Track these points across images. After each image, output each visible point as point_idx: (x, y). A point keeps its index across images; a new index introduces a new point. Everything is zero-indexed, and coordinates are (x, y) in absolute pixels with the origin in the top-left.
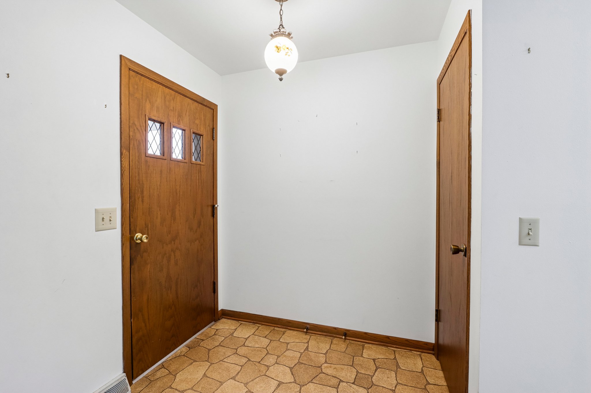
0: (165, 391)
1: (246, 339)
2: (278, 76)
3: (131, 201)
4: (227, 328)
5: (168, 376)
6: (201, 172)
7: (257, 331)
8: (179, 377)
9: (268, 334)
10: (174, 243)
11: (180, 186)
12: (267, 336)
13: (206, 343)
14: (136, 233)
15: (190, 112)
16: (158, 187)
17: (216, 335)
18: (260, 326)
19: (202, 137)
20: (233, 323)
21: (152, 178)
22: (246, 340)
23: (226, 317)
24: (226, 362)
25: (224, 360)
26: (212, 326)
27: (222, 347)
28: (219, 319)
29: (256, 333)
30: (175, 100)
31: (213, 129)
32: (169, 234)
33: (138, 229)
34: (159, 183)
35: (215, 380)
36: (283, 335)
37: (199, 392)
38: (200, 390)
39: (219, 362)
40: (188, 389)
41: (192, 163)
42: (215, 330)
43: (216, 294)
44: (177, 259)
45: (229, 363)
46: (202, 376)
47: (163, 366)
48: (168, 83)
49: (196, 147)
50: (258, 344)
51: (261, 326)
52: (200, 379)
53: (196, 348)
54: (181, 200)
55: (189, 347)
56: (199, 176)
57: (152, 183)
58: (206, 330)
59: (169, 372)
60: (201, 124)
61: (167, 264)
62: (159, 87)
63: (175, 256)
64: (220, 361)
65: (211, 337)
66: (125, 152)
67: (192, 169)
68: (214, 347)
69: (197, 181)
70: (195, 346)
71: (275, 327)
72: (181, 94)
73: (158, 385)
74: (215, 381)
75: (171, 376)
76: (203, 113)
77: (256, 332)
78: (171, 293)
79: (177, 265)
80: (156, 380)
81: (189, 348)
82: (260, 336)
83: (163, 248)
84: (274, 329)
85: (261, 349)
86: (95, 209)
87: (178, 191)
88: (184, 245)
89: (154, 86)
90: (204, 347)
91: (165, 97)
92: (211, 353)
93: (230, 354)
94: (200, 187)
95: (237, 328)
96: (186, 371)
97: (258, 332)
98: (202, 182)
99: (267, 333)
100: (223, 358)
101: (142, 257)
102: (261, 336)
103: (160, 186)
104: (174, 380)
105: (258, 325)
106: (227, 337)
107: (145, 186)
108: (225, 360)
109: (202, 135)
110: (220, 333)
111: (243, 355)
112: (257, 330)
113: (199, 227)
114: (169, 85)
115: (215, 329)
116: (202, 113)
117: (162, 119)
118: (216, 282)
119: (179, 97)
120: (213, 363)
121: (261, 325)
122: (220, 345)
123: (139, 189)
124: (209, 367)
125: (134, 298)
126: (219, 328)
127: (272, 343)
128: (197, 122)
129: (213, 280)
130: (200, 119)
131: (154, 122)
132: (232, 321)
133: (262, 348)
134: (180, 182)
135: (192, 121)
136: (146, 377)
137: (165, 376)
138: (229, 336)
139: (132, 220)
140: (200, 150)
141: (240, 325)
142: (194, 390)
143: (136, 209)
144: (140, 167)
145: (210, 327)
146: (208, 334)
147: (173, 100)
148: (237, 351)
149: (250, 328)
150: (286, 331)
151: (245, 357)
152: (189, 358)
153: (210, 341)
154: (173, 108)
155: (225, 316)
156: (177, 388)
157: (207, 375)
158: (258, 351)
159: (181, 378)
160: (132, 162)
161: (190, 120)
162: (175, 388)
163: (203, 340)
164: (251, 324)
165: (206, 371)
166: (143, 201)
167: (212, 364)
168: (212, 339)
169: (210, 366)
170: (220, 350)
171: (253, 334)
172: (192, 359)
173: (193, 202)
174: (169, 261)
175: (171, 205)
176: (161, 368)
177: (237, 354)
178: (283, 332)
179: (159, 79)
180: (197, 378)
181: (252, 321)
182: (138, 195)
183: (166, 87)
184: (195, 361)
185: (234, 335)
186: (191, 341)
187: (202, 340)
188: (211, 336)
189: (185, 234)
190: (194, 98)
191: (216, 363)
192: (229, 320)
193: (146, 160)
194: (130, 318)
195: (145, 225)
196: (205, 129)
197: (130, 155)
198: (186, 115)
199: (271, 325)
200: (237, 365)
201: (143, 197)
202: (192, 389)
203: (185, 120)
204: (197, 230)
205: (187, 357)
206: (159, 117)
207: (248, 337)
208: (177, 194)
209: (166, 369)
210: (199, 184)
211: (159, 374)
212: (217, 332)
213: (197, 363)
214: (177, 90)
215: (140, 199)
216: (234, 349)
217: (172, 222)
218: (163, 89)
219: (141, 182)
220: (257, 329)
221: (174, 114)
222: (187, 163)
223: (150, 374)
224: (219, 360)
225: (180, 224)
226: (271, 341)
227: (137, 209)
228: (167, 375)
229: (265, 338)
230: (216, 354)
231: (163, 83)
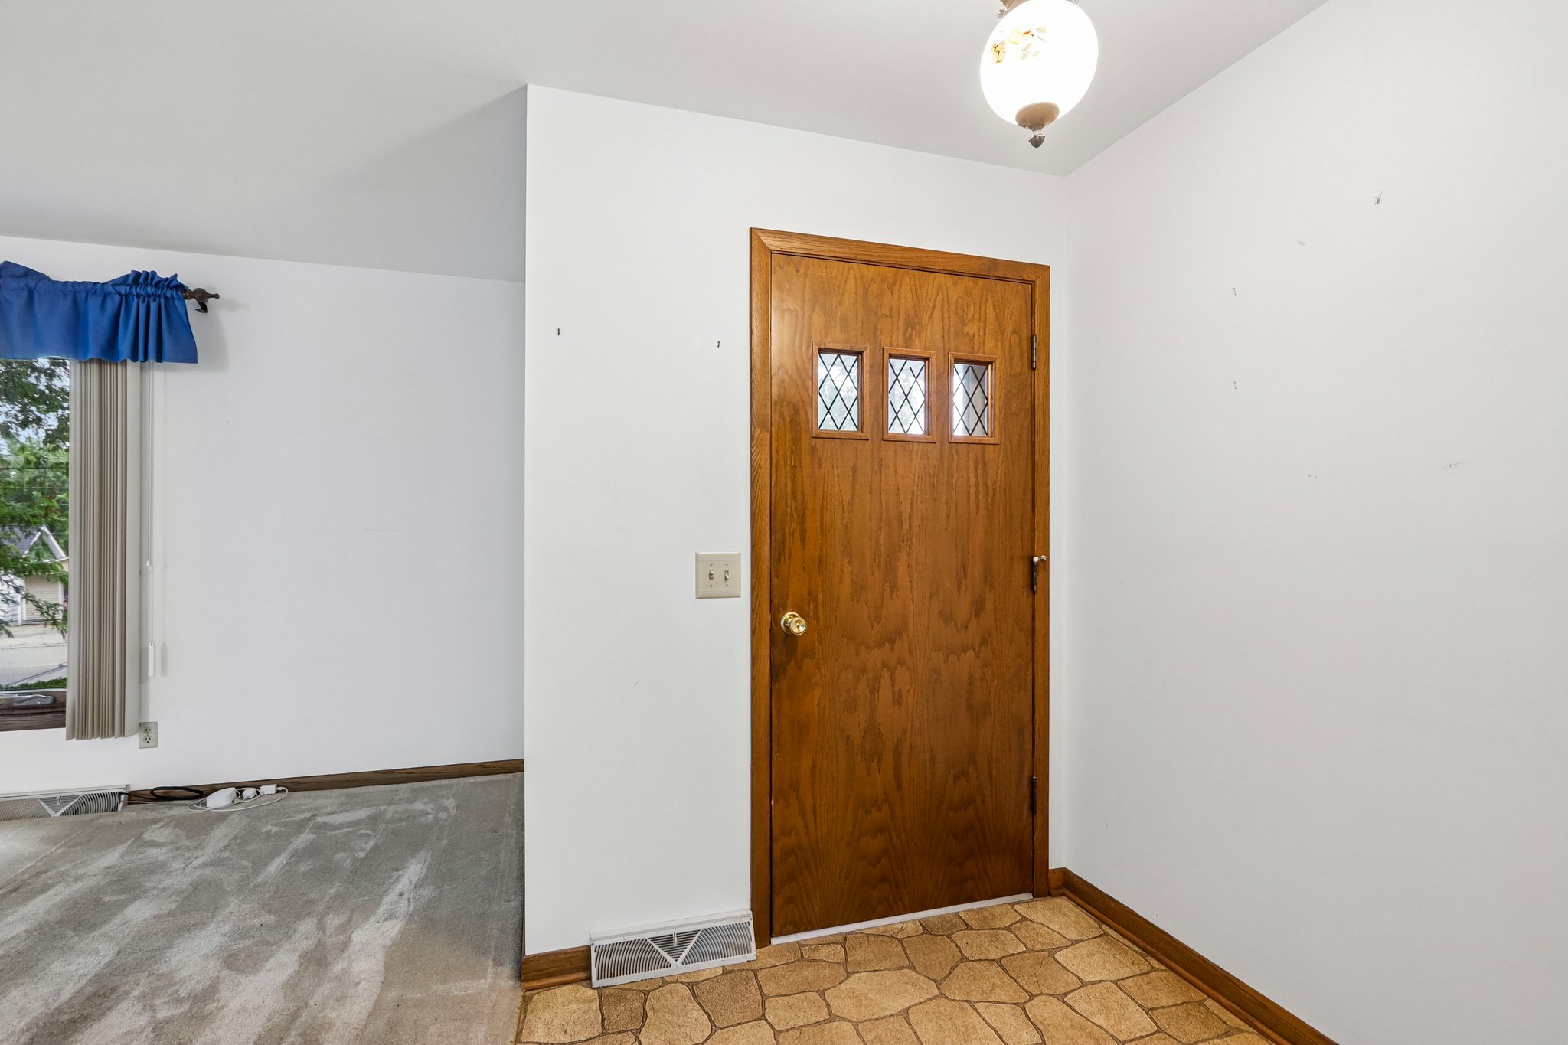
0: (808, 994)
1: (1084, 984)
2: (1029, 134)
3: (773, 538)
4: (1055, 927)
5: (837, 966)
6: (984, 464)
7: (1135, 979)
8: (853, 982)
9: (1168, 1007)
10: (892, 649)
11: (912, 504)
12: (1157, 1009)
13: (970, 939)
14: (785, 611)
15: (946, 306)
16: (845, 506)
17: (1011, 931)
18: (1158, 970)
19: (992, 367)
20: (1082, 923)
21: (829, 487)
22: (1079, 988)
23: (1073, 896)
24: (979, 1014)
25: (976, 1005)
26: (1020, 903)
27: (1000, 969)
28: (1050, 895)
29: (1129, 982)
30: (896, 288)
31: (1032, 339)
32: (876, 623)
33: (790, 603)
34: (847, 498)
35: (918, 1038)
36: (1217, 1037)
37: (863, 1041)
38: (868, 1037)
39: (962, 1001)
40: (849, 1021)
41: (953, 441)
42: (1019, 918)
43: (1038, 814)
44: (900, 691)
45: (984, 1020)
46: (897, 1011)
47: (843, 941)
48: (874, 254)
49: (970, 399)
50: (1107, 1018)
51: (1162, 970)
52: (889, 1014)
53: (939, 937)
54: (914, 540)
55: (926, 927)
56: (976, 476)
57: (829, 498)
58: (995, 907)
59: (846, 959)
60: (985, 331)
61: (868, 696)
62: (849, 269)
63: (893, 680)
64: (967, 1001)
65: (992, 929)
66: (760, 434)
67: (953, 460)
68: (982, 957)
69: (972, 490)
70: (940, 931)
71: (1209, 996)
72: (917, 268)
73: (806, 974)
74: (915, 1039)
75: (842, 971)
76: (993, 302)
77: (1131, 979)
78: (879, 771)
79: (900, 703)
80: (810, 961)
81: (924, 929)
82: (1133, 999)
83: (857, 655)
84: (1200, 1003)
85: (1106, 1035)
86: (696, 554)
87: (906, 516)
88: (924, 657)
89: (835, 271)
90: (957, 946)
91: (866, 290)
92: (962, 968)
93: (1004, 998)
94: (981, 505)
95: (1081, 941)
96: (877, 977)
97: (1136, 983)
98: (991, 491)
99: (1166, 1000)
100: (979, 998)
101: (800, 668)
102: (1136, 998)
103: (851, 504)
104: (840, 983)
105: (1156, 962)
106: (1032, 951)
107: (810, 506)
108: (980, 1007)
109: (991, 363)
110: (1024, 932)
111: (1037, 1022)
112: (1139, 975)
113: (977, 615)
114: (875, 255)
115: (1020, 915)
116: (990, 300)
117: (857, 342)
118: (1039, 783)
119: (908, 279)
120: (946, 997)
121: (1163, 968)
122: (999, 962)
123: (794, 513)
124: (931, 999)
125: (778, 754)
126: (1034, 917)
127: (1158, 1039)
128: (971, 329)
129: (1027, 772)
130: (982, 319)
131: (839, 356)
132: (1084, 915)
133: (1112, 1036)
134: (913, 492)
135: (952, 330)
136: (800, 944)
137: (831, 962)
138: (1042, 951)
139: (775, 581)
140: (987, 404)
141: (1100, 936)
142: (857, 1030)
143: (785, 557)
144: (798, 464)
145: (1012, 905)
146: (994, 918)
147: (891, 289)
148: (1030, 1000)
149: (1122, 959)
150: (1243, 1031)
151: (1037, 1029)
152: (906, 953)
153: (982, 939)
154: (891, 309)
155: (1072, 892)
156: (831, 1004)
157: (911, 1016)
158: (1090, 1035)
159: (855, 987)
160: (777, 452)
161: (946, 330)
162: (828, 1001)
163: (968, 927)
164: (1137, 949)
165: (916, 1005)
166: (803, 541)
167: (943, 996)
168: (992, 936)
169: (935, 997)
170: (988, 973)
171: (1115, 982)
172: (909, 959)
173: (956, 546)
174: (874, 689)
175: (883, 551)
176: (837, 943)
177: (1024, 1009)
178: (1229, 1027)
179: (846, 250)
180: (885, 1009)
181: (1142, 944)
182: (792, 528)
183: (869, 263)
184: (912, 968)
185: (1057, 956)
186: (938, 917)
187: (967, 924)
188: (995, 929)
189: (928, 628)
190: (957, 269)
191: (954, 1000)
192: (1077, 910)
193: (813, 444)
194: (768, 796)
195: (810, 594)
196: (999, 344)
197: (773, 439)
198: (931, 317)
199: (1200, 983)
200: (1000, 1037)
201: (803, 532)
202: (856, 1025)
203: (929, 333)
204: (969, 622)
205: (903, 948)
206: (847, 341)
207: (1093, 983)
208: (901, 523)
209: (845, 951)
210: (977, 497)
211: (824, 953)
212: (1018, 925)
213: (913, 973)
214: (900, 261)
215: (798, 535)
216: (1027, 992)
217: (887, 593)
218: (860, 270)
219: (799, 497)
220: (1142, 974)
221: (893, 324)
222: (935, 443)
223: (810, 943)
224: (965, 998)
225: (911, 602)
226: (1159, 1030)
227: (790, 558)
228: (837, 963)
229: (1147, 1013)
230: (971, 978)
231: (859, 257)
